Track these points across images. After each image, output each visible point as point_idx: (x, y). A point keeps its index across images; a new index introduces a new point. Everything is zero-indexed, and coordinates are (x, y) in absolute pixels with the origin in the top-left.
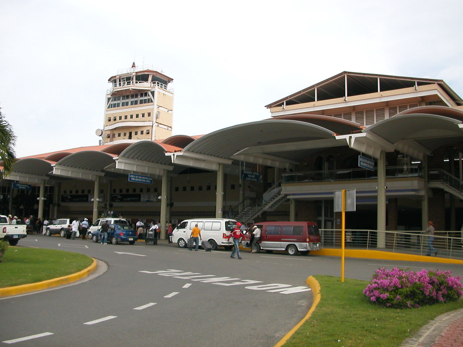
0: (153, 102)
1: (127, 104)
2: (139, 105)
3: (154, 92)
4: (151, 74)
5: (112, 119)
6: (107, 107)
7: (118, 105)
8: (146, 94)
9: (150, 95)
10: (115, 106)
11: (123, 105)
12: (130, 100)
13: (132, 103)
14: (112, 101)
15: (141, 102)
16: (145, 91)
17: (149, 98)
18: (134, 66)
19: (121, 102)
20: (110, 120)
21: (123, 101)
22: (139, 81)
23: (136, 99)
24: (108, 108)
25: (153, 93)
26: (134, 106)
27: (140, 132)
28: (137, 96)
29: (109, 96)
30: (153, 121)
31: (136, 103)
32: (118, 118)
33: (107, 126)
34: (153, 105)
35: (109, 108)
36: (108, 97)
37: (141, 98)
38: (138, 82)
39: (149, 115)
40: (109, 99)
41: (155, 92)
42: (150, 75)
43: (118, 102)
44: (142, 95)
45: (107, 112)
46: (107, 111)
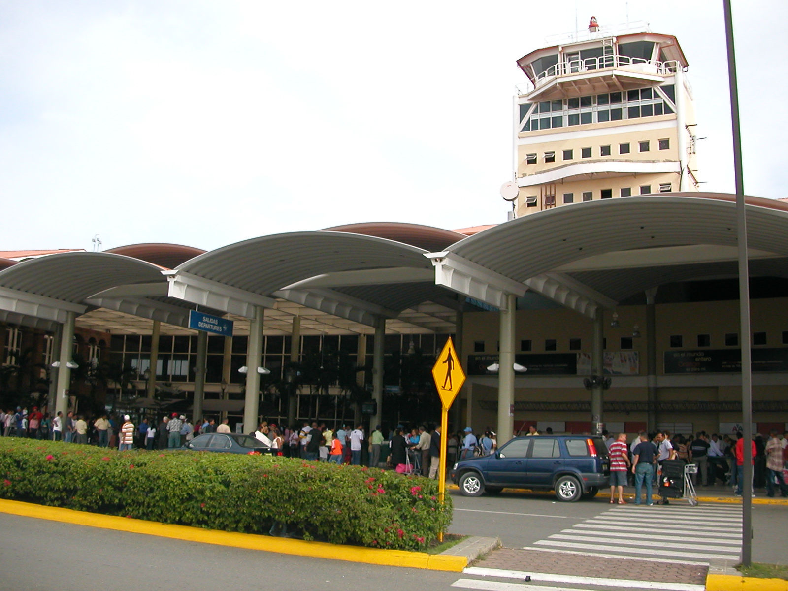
0: (672, 112)
1: (587, 118)
2: (625, 119)
3: (673, 86)
4: (657, 44)
5: (540, 157)
6: (521, 129)
7: (557, 122)
8: (647, 93)
9: (660, 94)
10: (546, 124)
11: (573, 120)
12: (595, 109)
13: (603, 116)
14: (535, 112)
15: (633, 113)
16: (644, 85)
17: (658, 101)
18: (593, 26)
19: (566, 112)
20: (532, 161)
21: (573, 112)
22: (633, 58)
23: (615, 106)
24: (521, 131)
25: (670, 90)
26: (610, 122)
27: (640, 188)
28: (616, 98)
29: (525, 101)
30: (680, 161)
31: (617, 115)
32: (559, 156)
33: (524, 175)
34: (676, 119)
35: (526, 128)
36: (521, 103)
37: (633, 104)
38: (631, 61)
39: (664, 144)
40: (524, 109)
41: (675, 85)
42: (655, 44)
43: (556, 114)
44: (633, 96)
45: (521, 139)
46: (519, 138)
